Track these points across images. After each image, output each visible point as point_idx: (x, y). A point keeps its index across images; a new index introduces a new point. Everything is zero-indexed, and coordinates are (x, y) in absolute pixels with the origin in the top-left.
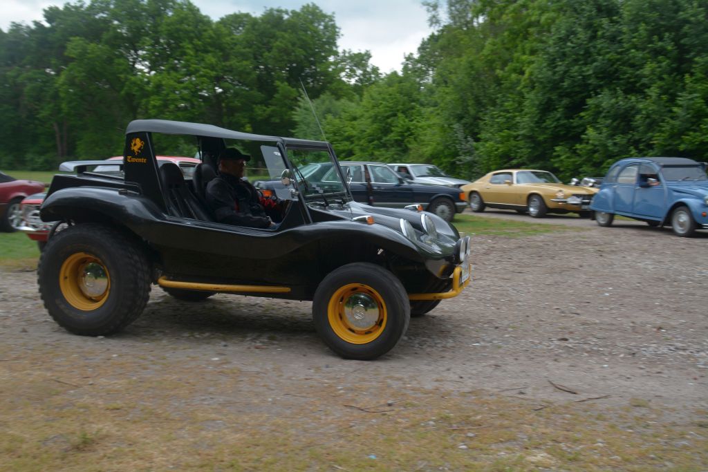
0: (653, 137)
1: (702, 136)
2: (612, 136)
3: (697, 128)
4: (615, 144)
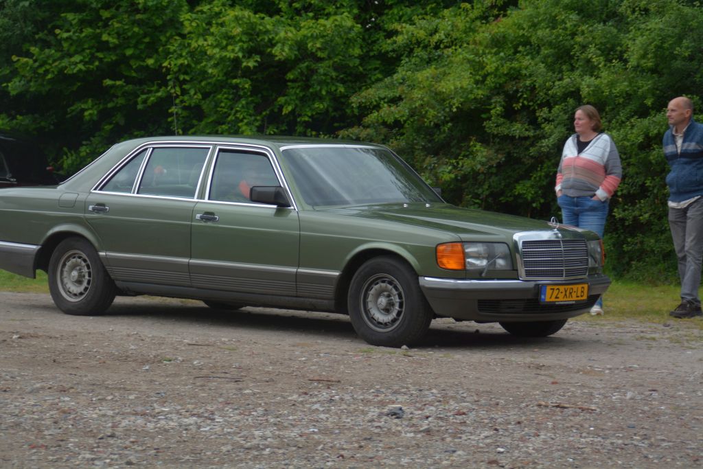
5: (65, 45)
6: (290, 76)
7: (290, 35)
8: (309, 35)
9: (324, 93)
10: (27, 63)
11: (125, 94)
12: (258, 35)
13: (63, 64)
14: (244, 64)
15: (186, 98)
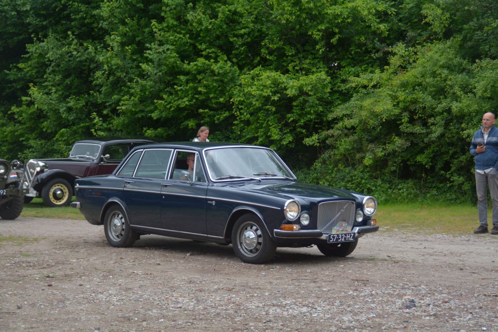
0: (120, 100)
1: (178, 100)
2: (64, 98)
3: (172, 91)
4: (70, 109)
5: (180, 93)
6: (295, 104)
7: (295, 84)
8: (304, 83)
9: (312, 112)
10: (161, 103)
11: (209, 116)
12: (278, 85)
13: (178, 103)
14: (272, 98)
15: (242, 116)
